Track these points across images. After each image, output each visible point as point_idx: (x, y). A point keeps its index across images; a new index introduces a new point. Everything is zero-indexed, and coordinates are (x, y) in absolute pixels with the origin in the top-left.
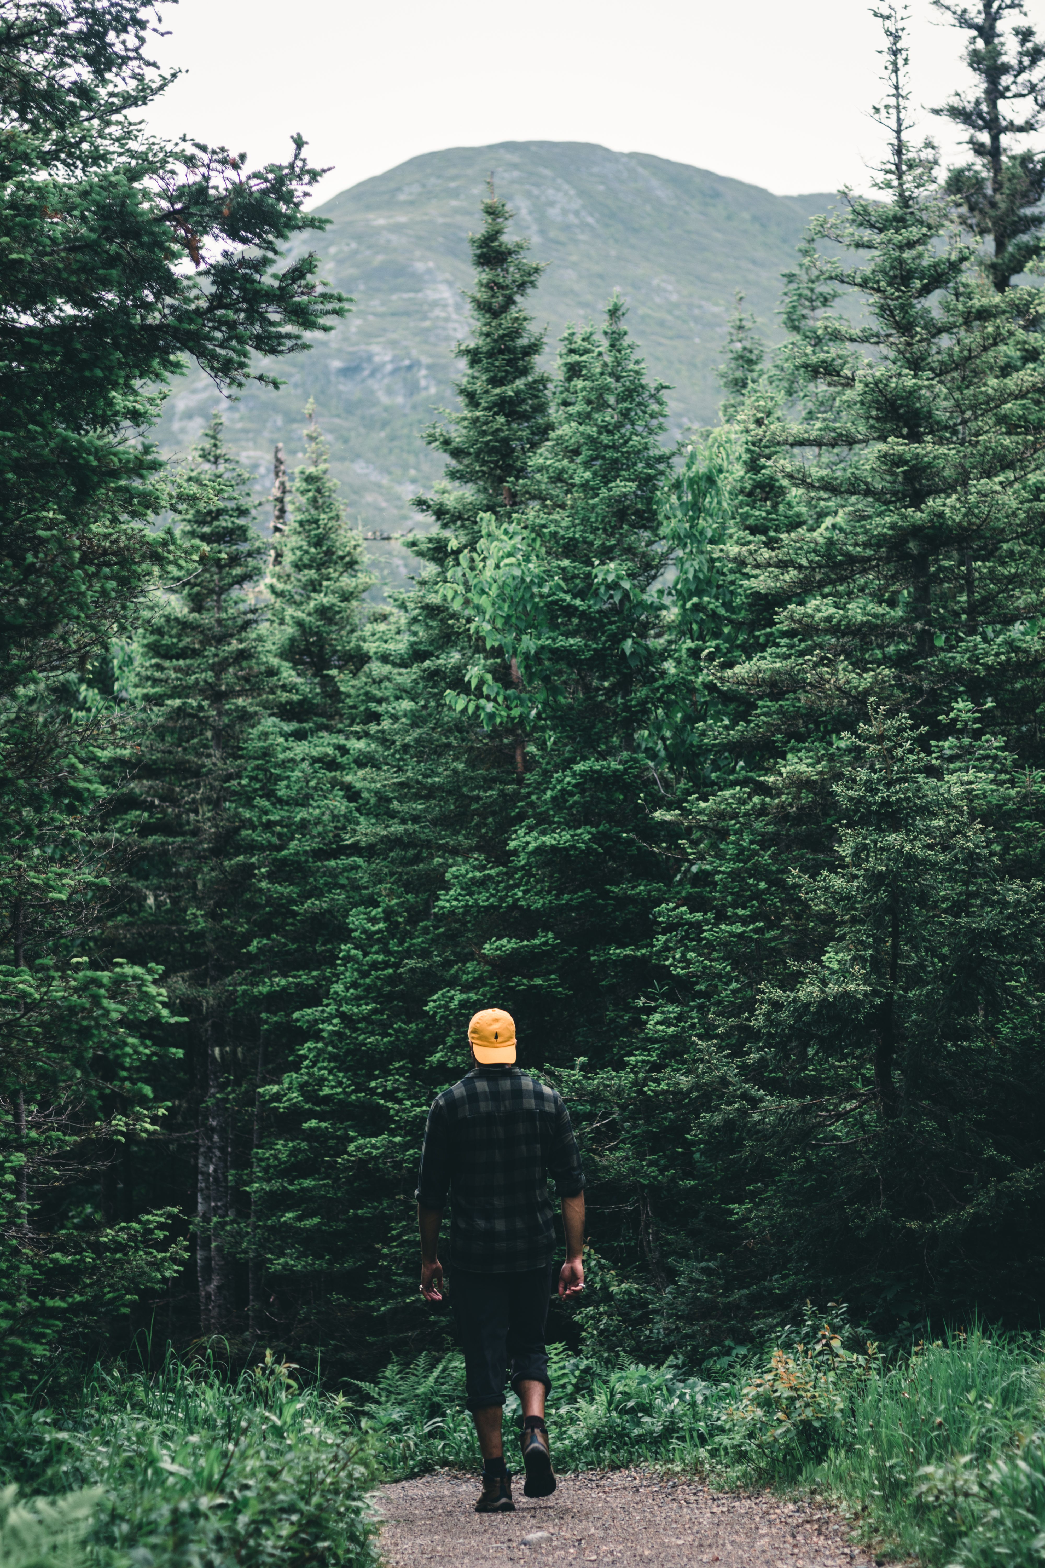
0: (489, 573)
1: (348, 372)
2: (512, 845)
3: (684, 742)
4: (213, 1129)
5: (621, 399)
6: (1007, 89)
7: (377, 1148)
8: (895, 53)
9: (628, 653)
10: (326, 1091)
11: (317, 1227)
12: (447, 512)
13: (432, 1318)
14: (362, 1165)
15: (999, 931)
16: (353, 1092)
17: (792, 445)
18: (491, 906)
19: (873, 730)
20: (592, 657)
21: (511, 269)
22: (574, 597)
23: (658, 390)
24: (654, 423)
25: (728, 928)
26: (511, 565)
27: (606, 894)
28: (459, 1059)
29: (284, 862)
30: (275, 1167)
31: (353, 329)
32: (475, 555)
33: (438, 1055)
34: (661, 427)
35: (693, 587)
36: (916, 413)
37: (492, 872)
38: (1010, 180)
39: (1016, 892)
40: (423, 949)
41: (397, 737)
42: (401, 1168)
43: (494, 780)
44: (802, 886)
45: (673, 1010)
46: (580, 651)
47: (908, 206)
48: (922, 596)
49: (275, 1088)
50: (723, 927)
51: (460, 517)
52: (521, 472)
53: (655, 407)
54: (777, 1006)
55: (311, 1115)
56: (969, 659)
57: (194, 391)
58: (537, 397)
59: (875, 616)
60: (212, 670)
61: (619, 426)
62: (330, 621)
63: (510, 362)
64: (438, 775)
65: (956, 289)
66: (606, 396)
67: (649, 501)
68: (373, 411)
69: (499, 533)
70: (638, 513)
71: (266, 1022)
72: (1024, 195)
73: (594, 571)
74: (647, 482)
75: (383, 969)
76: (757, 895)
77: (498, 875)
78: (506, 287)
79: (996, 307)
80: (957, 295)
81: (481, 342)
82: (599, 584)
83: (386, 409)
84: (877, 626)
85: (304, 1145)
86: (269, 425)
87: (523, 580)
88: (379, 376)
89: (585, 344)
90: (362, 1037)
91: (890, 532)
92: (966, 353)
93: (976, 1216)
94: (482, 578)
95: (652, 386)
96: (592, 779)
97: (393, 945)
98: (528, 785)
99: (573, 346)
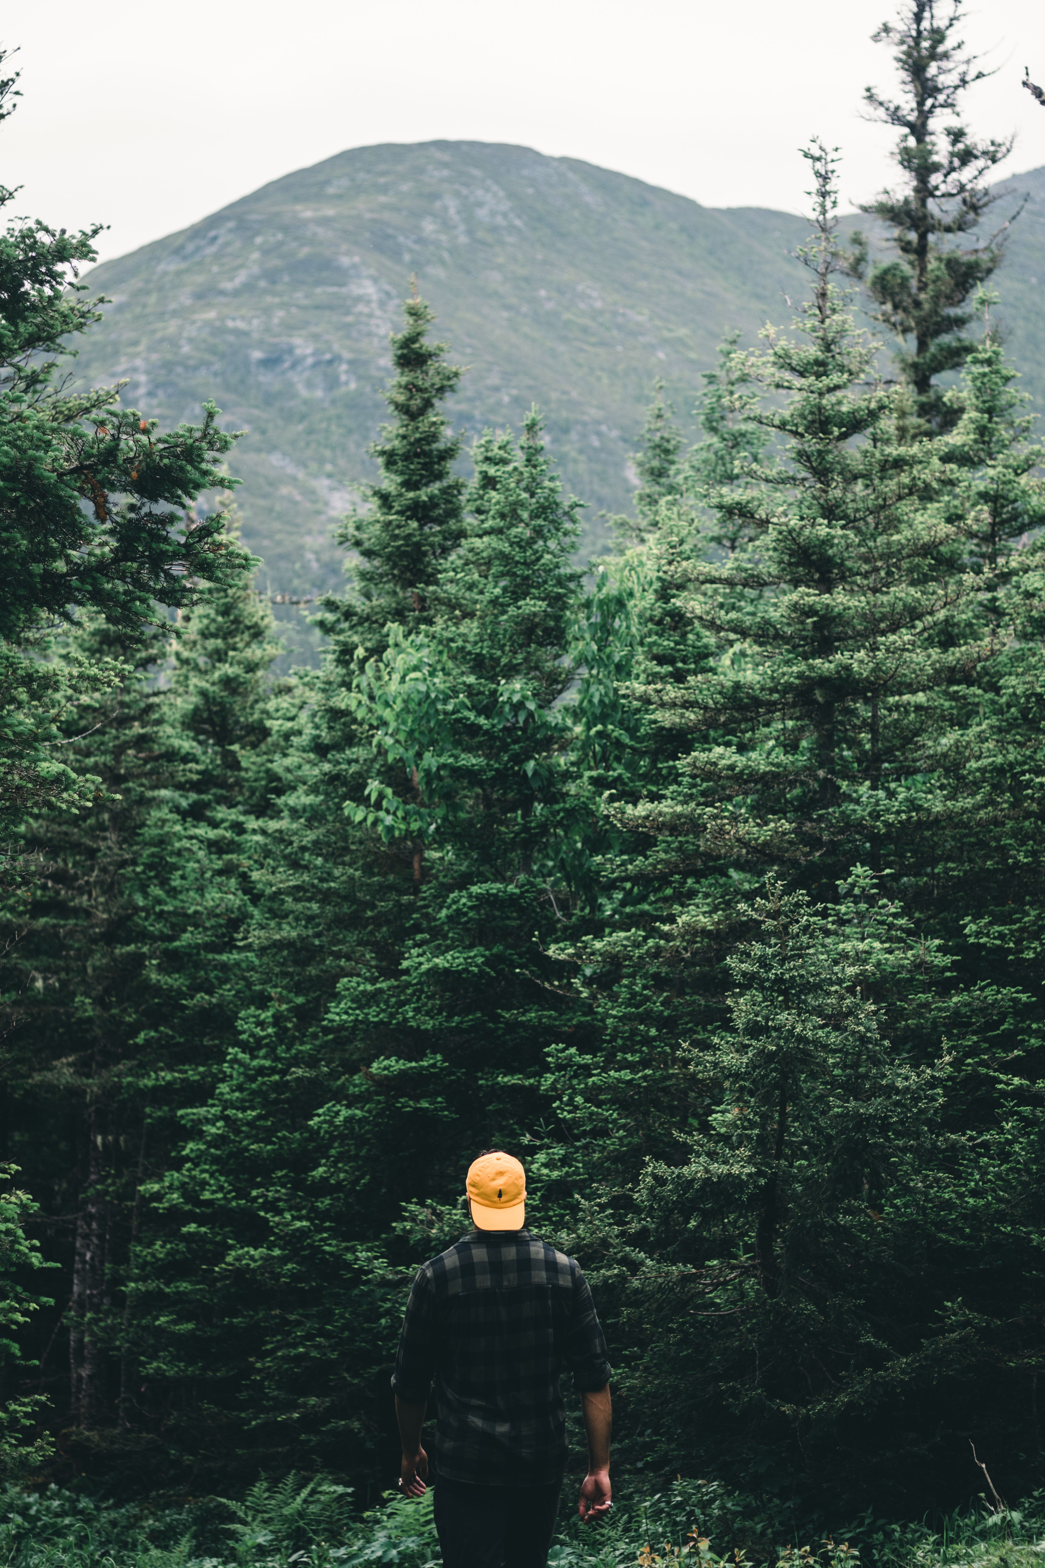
0: (394, 687)
1: (270, 363)
2: (405, 964)
3: (581, 865)
4: (91, 1216)
5: (534, 516)
6: (936, 188)
7: (255, 1261)
8: (824, 194)
9: (530, 774)
10: (207, 1195)
11: (191, 1333)
12: (355, 614)
13: (303, 1437)
14: (239, 1274)
15: (887, 1117)
16: (234, 1198)
17: (703, 583)
18: (381, 1022)
19: (769, 906)
20: (493, 778)
21: (431, 372)
22: (479, 714)
23: (572, 507)
24: (567, 540)
25: (617, 1075)
26: (417, 679)
27: (497, 1018)
28: (342, 1176)
29: (176, 951)
30: (151, 1264)
31: (276, 321)
32: (381, 665)
33: (321, 1170)
34: (573, 546)
35: (598, 711)
36: (830, 560)
37: (383, 985)
38: (934, 282)
39: (907, 1078)
40: (310, 1056)
41: (294, 838)
42: (278, 1280)
43: (391, 888)
44: (692, 1060)
45: (559, 1151)
46: (482, 770)
47: (828, 350)
48: (826, 743)
49: (156, 1187)
50: (612, 1073)
51: (368, 618)
52: (431, 579)
53: (568, 526)
54: (660, 1181)
55: (190, 1217)
56: (870, 814)
57: (113, 375)
58: (450, 502)
59: (778, 765)
60: (112, 752)
61: (531, 542)
62: (234, 692)
63: (425, 466)
64: (334, 879)
65: (873, 434)
66: (519, 512)
67: (558, 618)
68: (292, 403)
69: (405, 644)
70: (547, 631)
71: (150, 1116)
72: (948, 297)
73: (500, 689)
74: (557, 601)
75: (269, 1075)
76: (648, 1041)
77: (389, 989)
78: (425, 390)
79: (913, 457)
80: (875, 440)
81: (397, 443)
82: (503, 703)
83: (305, 402)
84: (779, 774)
85: (182, 1247)
86: (187, 412)
87: (428, 696)
88: (299, 368)
89: (502, 452)
90: (245, 1143)
91: (797, 682)
92: (880, 501)
93: (850, 1405)
94: (387, 689)
95: (566, 504)
96: (488, 902)
97: (281, 1051)
98: (424, 899)
99: (489, 454)
